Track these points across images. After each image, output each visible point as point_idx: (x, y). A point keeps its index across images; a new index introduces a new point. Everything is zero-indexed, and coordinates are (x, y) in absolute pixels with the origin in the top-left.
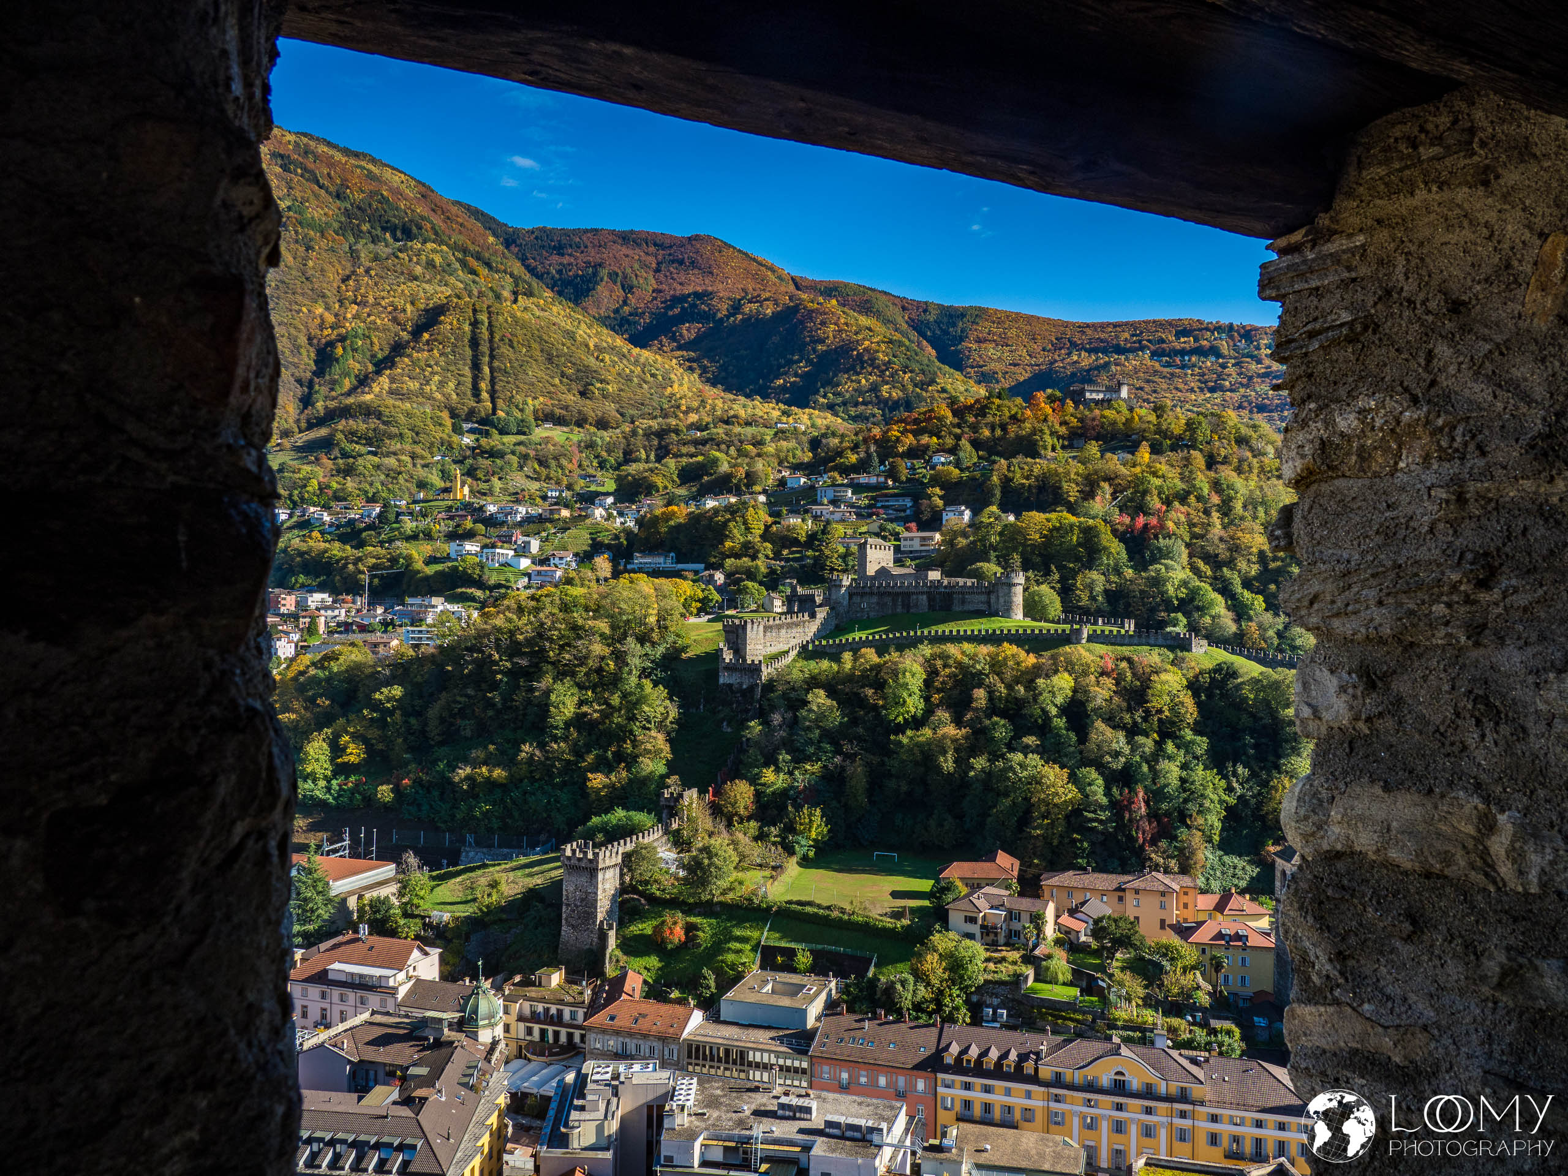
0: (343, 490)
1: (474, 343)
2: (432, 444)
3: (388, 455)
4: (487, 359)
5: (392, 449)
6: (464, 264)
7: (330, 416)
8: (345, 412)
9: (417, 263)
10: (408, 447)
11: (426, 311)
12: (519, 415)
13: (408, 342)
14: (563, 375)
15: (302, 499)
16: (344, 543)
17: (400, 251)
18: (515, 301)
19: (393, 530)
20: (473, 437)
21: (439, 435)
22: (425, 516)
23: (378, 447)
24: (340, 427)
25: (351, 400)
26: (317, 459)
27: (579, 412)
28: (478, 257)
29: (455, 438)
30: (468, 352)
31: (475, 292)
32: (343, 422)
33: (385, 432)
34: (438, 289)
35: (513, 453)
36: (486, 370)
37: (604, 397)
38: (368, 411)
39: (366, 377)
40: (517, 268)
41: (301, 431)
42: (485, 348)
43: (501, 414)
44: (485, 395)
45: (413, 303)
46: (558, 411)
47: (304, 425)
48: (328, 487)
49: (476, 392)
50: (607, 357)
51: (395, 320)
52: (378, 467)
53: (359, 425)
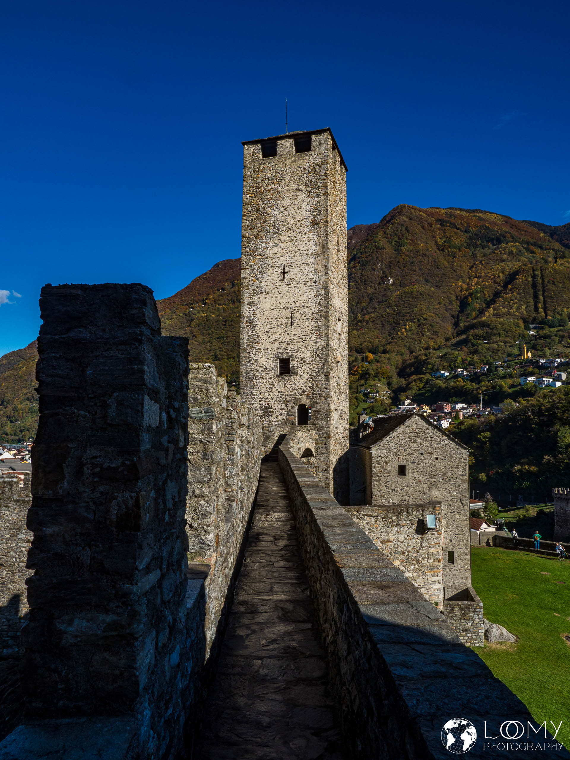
0: (473, 360)
1: (534, 286)
2: (515, 336)
3: (493, 343)
4: (541, 293)
5: (495, 340)
6: (527, 249)
7: (467, 329)
8: (473, 326)
9: (504, 254)
10: (502, 339)
11: (510, 275)
12: (559, 317)
13: (501, 291)
15: (455, 367)
16: (472, 382)
17: (496, 250)
18: (556, 262)
19: (494, 375)
20: (535, 331)
21: (517, 332)
22: (509, 367)
23: (489, 340)
24: (471, 333)
25: (476, 321)
26: (461, 349)
28: (535, 245)
29: (526, 332)
30: (531, 291)
31: (534, 262)
32: (472, 331)
33: (492, 333)
34: (515, 263)
35: (556, 335)
36: (541, 298)
38: (483, 325)
39: (483, 310)
40: (557, 246)
41: (454, 338)
42: (540, 287)
43: (550, 318)
44: (541, 310)
45: (503, 273)
47: (455, 335)
48: (466, 360)
49: (536, 309)
51: (495, 282)
52: (488, 349)
53: (480, 331)
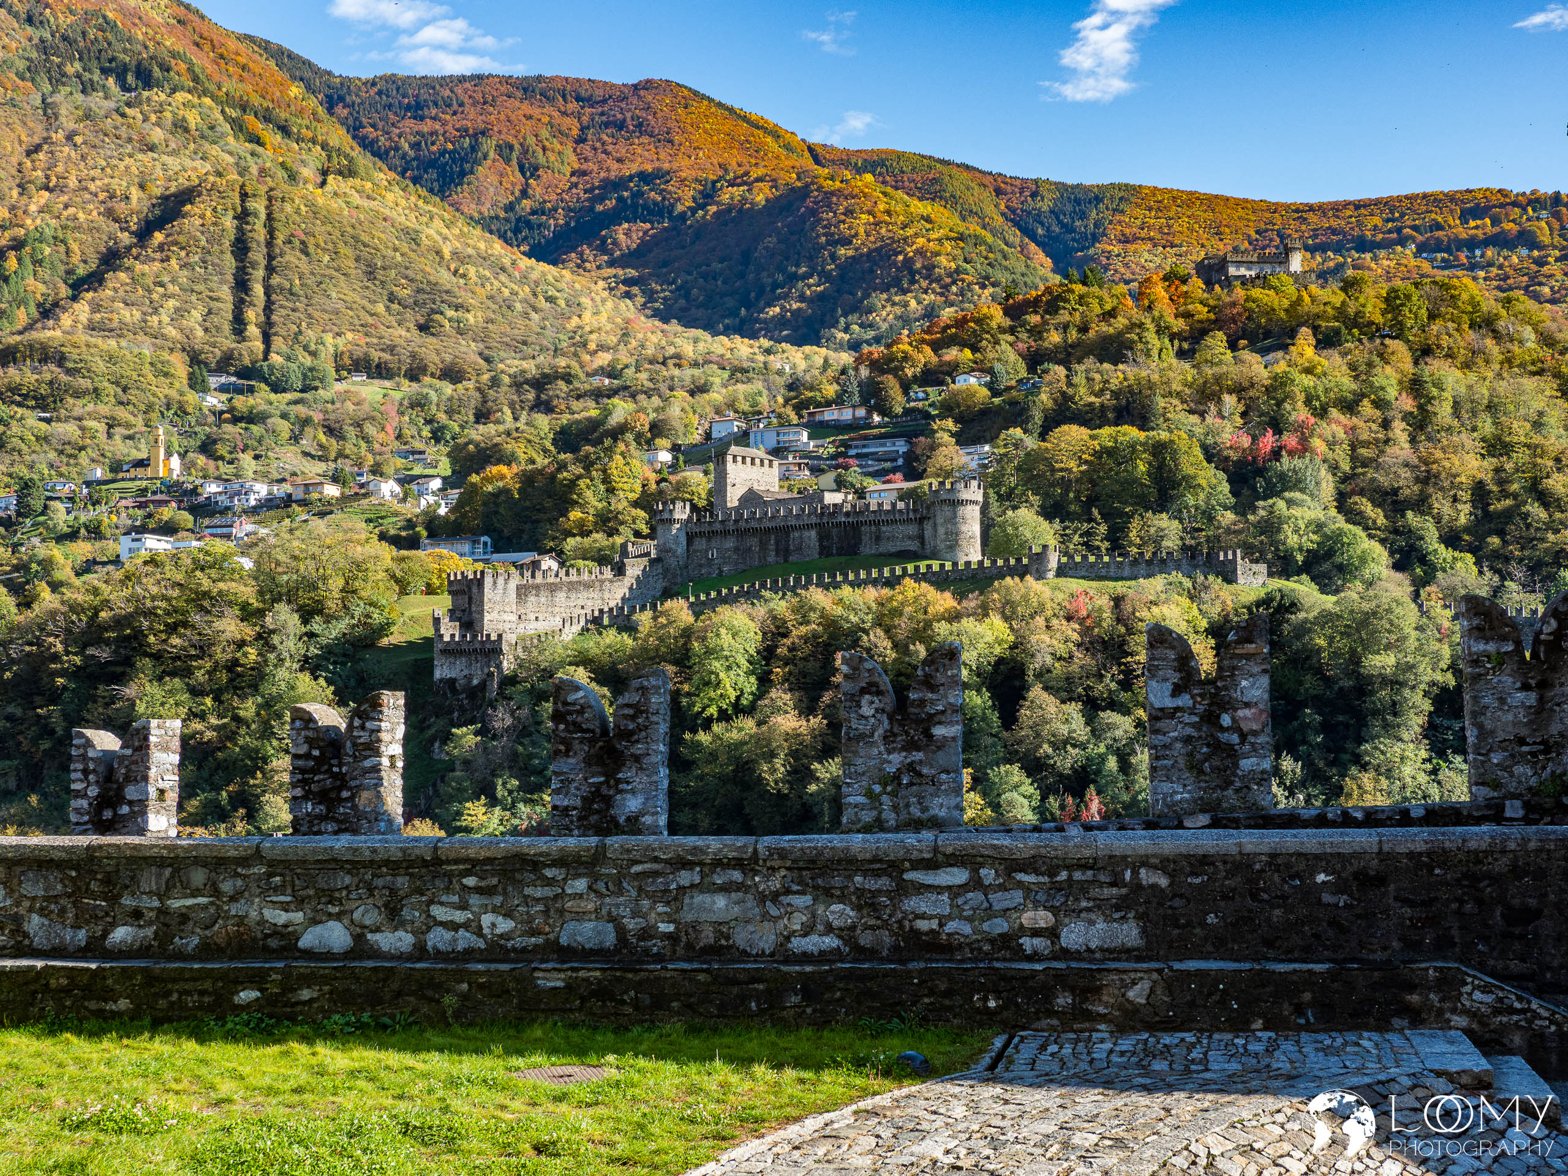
1: (241, 247)
2: (150, 408)
4: (260, 273)
5: (77, 412)
6: (238, 126)
9: (158, 124)
10: (104, 409)
11: (165, 198)
12: (308, 361)
13: (129, 248)
14: (392, 298)
17: (129, 104)
18: (323, 183)
20: (224, 397)
27: (413, 355)
28: (267, 118)
29: (192, 397)
30: (230, 262)
31: (254, 170)
34: (188, 163)
35: (284, 416)
36: (258, 290)
37: (460, 332)
38: (44, 355)
39: (55, 304)
40: (339, 137)
42: (258, 255)
43: (276, 359)
44: (253, 331)
45: (142, 187)
46: (376, 355)
49: (239, 324)
50: (472, 271)
51: (110, 214)
52: (45, 439)
53: (25, 376)
